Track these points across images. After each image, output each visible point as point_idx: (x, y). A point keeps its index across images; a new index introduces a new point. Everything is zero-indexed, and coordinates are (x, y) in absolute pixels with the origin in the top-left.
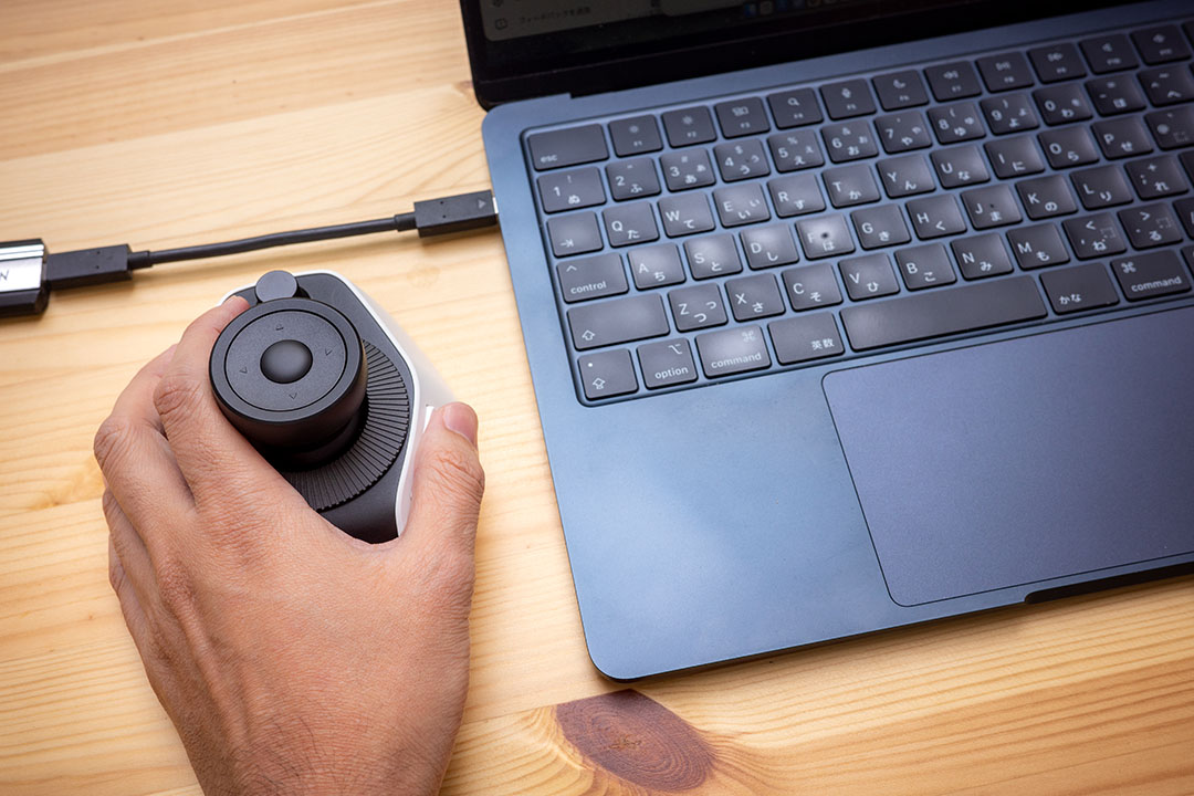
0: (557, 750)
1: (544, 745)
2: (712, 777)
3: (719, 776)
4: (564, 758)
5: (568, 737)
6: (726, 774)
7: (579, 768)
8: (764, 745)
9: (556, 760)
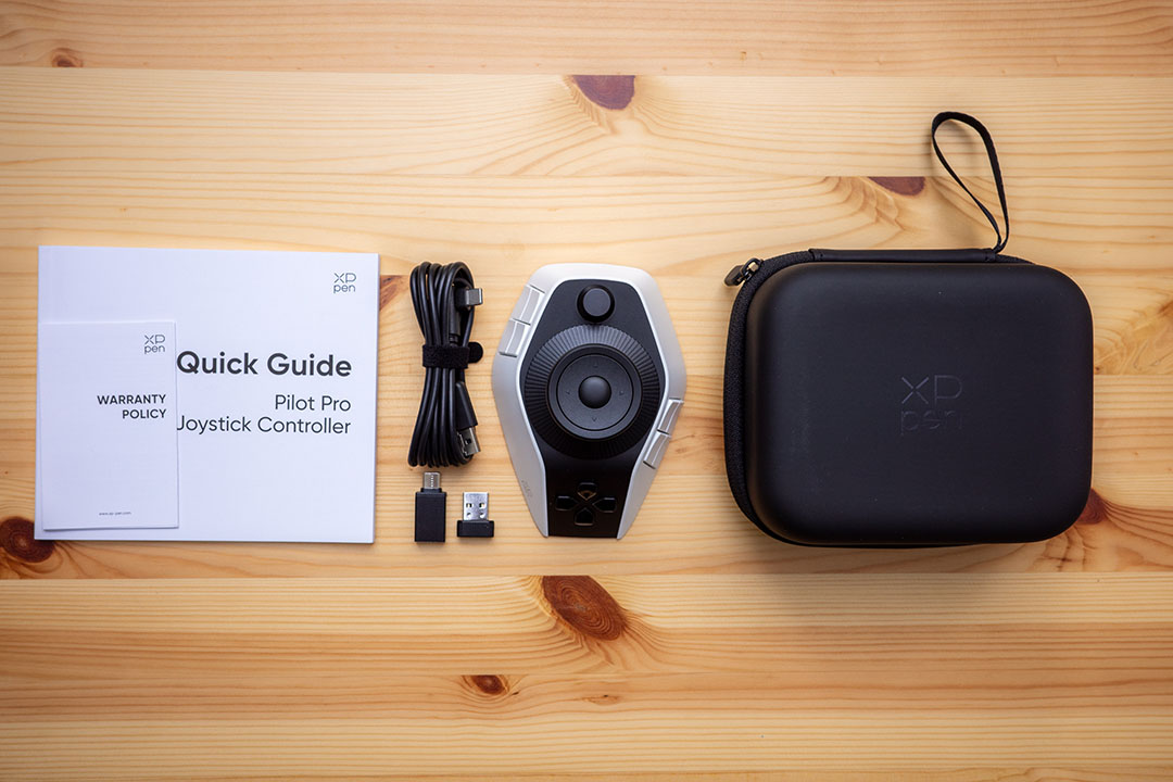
0: (538, 603)
1: (530, 598)
2: (623, 636)
3: (627, 636)
4: (541, 608)
5: (546, 596)
6: (631, 636)
7: (548, 615)
8: (657, 625)
9: (537, 608)
